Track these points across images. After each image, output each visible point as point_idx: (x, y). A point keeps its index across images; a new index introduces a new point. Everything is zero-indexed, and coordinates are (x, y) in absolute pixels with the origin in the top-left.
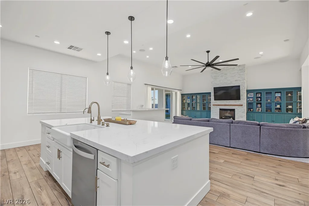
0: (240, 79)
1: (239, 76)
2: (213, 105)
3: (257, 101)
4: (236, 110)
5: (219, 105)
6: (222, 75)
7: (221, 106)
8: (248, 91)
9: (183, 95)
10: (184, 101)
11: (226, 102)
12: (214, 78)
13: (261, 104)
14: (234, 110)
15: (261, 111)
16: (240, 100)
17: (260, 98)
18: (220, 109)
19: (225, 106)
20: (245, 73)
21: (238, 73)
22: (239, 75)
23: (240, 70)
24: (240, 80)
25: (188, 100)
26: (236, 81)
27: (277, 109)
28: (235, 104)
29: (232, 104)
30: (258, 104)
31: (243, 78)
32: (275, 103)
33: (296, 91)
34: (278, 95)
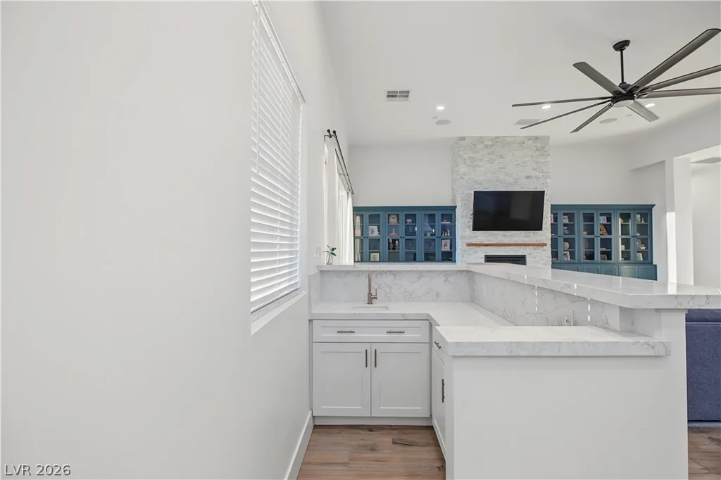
0: (537, 174)
1: (535, 166)
3: (564, 234)
4: (528, 258)
5: (486, 245)
6: (490, 156)
7: (490, 248)
8: (554, 209)
11: (505, 235)
12: (468, 163)
13: (572, 242)
14: (520, 259)
16: (541, 229)
17: (570, 226)
18: (488, 257)
19: (501, 248)
20: (549, 159)
21: (532, 157)
22: (536, 162)
23: (537, 150)
24: (537, 178)
25: (371, 227)
26: (528, 177)
27: (602, 253)
28: (526, 240)
29: (519, 242)
30: (566, 240)
31: (546, 172)
32: (601, 239)
33: (636, 212)
34: (603, 220)
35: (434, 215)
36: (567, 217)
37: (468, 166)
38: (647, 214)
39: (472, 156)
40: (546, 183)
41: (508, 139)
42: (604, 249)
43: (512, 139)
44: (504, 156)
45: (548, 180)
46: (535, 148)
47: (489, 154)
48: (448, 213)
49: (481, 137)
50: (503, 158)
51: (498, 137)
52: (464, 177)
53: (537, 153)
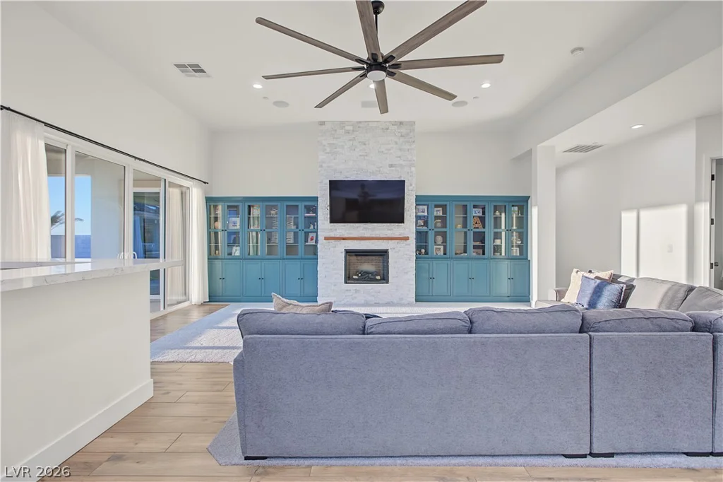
0: (402, 162)
1: (400, 154)
2: (326, 239)
3: (436, 227)
4: (391, 254)
5: (343, 239)
6: (351, 142)
7: (349, 241)
8: (420, 200)
9: (211, 202)
10: (219, 225)
11: (366, 229)
12: (328, 150)
13: (444, 235)
14: (383, 254)
15: (445, 254)
16: (403, 222)
17: (443, 219)
18: (348, 252)
19: (363, 242)
20: (413, 146)
21: (396, 143)
22: (400, 150)
23: (402, 136)
24: (401, 166)
25: (233, 219)
26: (391, 166)
27: (475, 247)
28: (389, 234)
29: (382, 236)
30: (437, 234)
31: (410, 161)
32: (474, 233)
33: (511, 204)
34: (478, 212)
35: (297, 206)
36: (441, 209)
37: (328, 153)
38: (523, 206)
39: (332, 142)
40: (411, 172)
41: (371, 124)
42: (478, 243)
43: (375, 124)
44: (367, 143)
45: (413, 169)
46: (400, 134)
47: (350, 140)
48: (311, 204)
49: (342, 123)
50: (365, 144)
51: (360, 122)
52: (323, 165)
53: (402, 139)
